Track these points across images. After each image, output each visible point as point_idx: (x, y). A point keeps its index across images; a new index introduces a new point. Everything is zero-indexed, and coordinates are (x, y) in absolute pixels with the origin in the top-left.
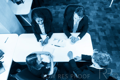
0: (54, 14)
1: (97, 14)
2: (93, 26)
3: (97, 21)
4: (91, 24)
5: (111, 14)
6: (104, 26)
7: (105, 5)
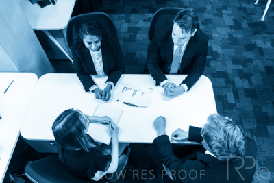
0: (125, 32)
1: (230, 35)
2: (220, 63)
3: (232, 52)
4: (215, 60)
5: (264, 37)
6: (248, 64)
7: (251, 14)
